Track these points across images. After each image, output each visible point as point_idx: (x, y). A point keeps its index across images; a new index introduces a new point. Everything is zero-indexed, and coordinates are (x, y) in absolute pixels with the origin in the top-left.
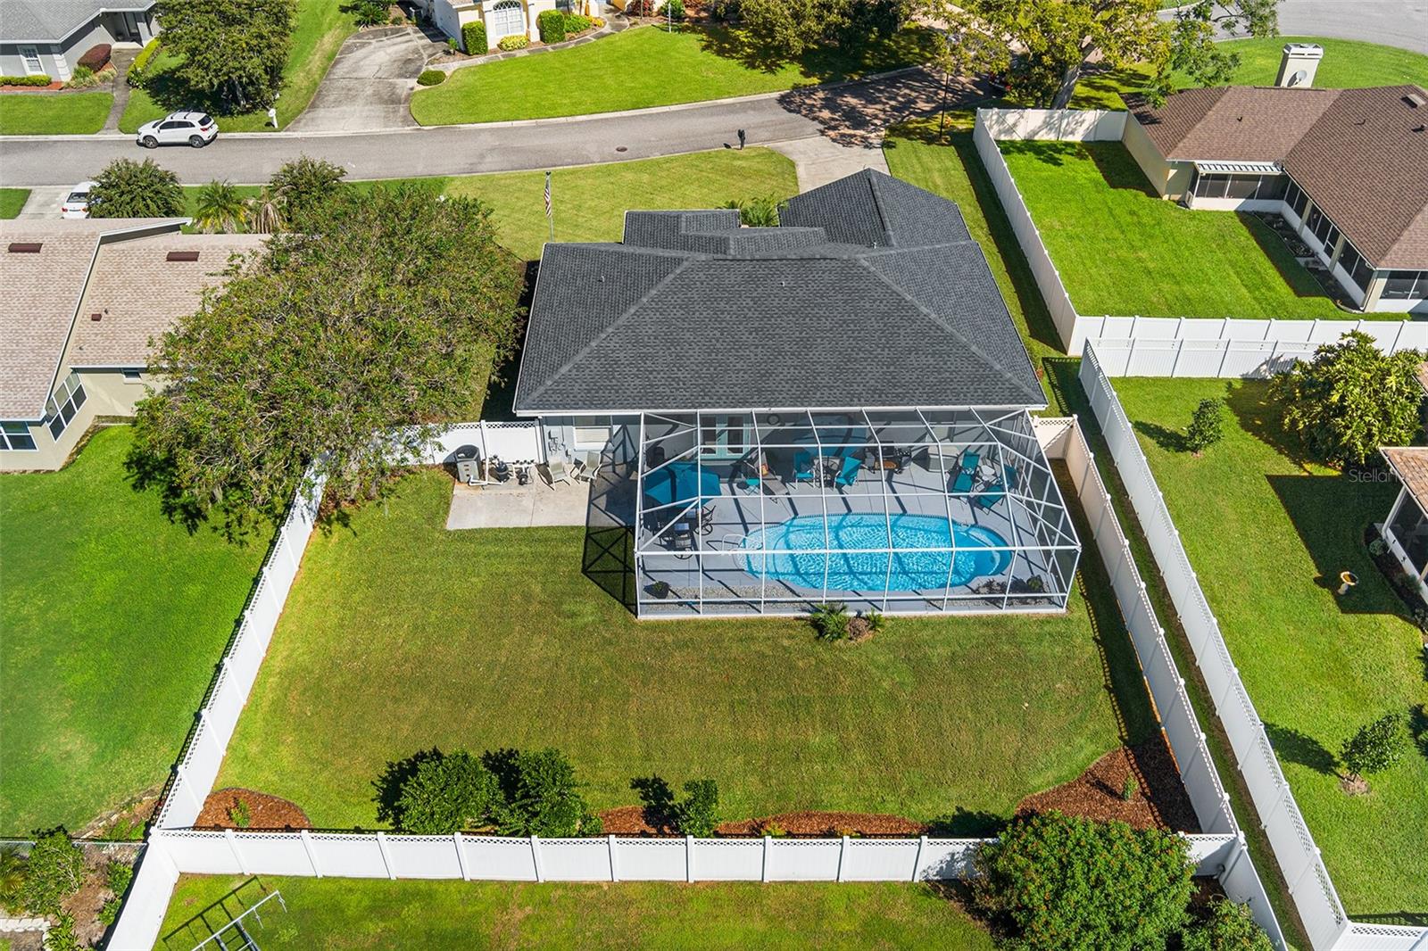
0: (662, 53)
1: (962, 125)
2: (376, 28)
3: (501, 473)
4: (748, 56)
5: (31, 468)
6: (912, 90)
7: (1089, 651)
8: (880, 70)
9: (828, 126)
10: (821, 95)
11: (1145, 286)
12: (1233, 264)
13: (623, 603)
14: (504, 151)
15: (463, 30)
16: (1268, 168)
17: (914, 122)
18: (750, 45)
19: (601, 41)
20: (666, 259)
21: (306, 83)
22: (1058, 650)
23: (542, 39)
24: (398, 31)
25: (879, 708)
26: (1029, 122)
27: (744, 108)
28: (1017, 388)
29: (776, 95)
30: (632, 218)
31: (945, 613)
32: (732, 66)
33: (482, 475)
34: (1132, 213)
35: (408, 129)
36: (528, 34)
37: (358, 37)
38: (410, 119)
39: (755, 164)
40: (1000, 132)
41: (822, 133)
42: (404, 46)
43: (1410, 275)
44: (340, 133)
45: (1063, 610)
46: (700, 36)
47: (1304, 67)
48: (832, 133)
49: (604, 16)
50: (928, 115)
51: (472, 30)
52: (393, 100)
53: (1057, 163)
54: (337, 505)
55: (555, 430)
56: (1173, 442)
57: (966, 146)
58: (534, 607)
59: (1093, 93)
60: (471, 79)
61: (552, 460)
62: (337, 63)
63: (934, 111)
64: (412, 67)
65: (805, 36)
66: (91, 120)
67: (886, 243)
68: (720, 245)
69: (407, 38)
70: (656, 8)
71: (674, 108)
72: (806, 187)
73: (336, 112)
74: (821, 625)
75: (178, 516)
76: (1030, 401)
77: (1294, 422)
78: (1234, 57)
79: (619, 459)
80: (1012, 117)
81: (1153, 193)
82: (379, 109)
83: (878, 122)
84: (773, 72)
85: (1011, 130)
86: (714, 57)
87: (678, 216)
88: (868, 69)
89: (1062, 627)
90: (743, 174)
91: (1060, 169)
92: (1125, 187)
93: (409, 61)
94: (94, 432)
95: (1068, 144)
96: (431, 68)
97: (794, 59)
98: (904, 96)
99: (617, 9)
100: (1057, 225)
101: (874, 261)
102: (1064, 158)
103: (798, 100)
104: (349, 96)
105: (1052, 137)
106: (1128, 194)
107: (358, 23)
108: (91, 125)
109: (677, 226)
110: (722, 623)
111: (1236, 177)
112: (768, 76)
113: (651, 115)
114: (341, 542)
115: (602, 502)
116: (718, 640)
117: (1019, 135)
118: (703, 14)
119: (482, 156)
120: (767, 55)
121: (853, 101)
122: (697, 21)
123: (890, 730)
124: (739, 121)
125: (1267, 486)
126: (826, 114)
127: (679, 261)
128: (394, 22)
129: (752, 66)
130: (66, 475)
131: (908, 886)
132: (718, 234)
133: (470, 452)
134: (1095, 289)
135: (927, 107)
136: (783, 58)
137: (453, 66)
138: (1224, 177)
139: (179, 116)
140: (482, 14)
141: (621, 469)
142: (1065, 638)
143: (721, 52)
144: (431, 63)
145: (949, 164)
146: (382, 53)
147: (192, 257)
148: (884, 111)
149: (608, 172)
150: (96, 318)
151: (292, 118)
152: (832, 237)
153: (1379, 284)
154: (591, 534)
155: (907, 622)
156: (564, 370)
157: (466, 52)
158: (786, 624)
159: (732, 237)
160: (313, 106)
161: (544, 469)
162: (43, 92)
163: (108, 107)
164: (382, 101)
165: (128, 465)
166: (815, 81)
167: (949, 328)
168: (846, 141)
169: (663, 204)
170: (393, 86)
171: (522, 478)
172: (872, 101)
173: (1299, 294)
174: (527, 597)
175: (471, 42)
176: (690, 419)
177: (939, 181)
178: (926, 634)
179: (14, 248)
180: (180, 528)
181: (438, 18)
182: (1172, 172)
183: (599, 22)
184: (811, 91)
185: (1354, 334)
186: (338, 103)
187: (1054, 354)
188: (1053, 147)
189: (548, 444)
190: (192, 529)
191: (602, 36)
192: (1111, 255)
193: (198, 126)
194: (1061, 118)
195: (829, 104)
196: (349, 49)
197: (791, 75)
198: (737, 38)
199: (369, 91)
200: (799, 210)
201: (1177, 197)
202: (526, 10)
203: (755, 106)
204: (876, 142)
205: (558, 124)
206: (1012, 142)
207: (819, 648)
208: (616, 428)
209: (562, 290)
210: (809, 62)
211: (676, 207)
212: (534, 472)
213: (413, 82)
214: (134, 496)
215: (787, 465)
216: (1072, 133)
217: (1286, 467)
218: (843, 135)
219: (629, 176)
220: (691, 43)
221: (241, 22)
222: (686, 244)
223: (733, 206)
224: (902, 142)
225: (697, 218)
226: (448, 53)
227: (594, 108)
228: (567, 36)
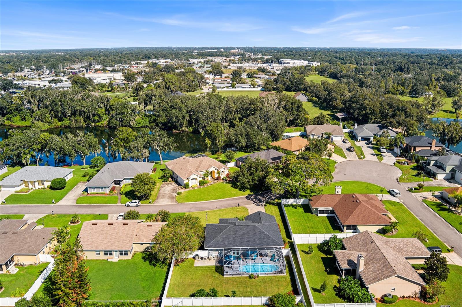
0: (223, 188)
1: (279, 201)
2: (166, 182)
3: (202, 258)
4: (240, 188)
5: (126, 259)
6: (271, 195)
7: (289, 280)
8: (265, 190)
9: (255, 202)
10: (254, 196)
11: (307, 230)
12: (323, 225)
13: (222, 275)
14: (195, 207)
15: (185, 184)
16: (330, 209)
17: (271, 201)
18: (240, 186)
19: (211, 186)
20: (226, 226)
21: (155, 194)
22: (284, 279)
23: (200, 185)
24: (171, 183)
25: (258, 287)
26: (291, 201)
27: (239, 199)
28: (280, 244)
29: (245, 196)
30: (220, 220)
31: (268, 275)
32: (237, 190)
33: (199, 259)
34: (308, 217)
35: (176, 203)
36: (197, 184)
37: (163, 184)
38: (176, 201)
39: (241, 210)
40: (286, 203)
41: (254, 203)
42: (173, 187)
43: (350, 226)
44: (163, 204)
45: (285, 275)
46: (230, 184)
47: (339, 190)
48: (255, 204)
49: (211, 180)
50: (274, 200)
51: (187, 184)
52: (172, 198)
53: (296, 208)
54: (177, 263)
55: (210, 252)
56: (306, 253)
57: (279, 205)
58: (209, 276)
59: (306, 194)
60: (187, 194)
61: (210, 256)
62: (160, 190)
63: (275, 199)
64: (175, 191)
65: (250, 185)
66: (115, 201)
67: (261, 223)
68: (235, 223)
69: (173, 185)
70: (221, 178)
71: (226, 199)
72: (250, 214)
73: (162, 200)
74: (250, 277)
75: (152, 265)
76: (282, 246)
77: (325, 249)
78: (322, 190)
79: (220, 257)
80: (288, 200)
81: (312, 213)
82: (170, 200)
83: (264, 201)
84: (244, 191)
85: (288, 202)
86: (233, 188)
87: (228, 219)
88: (263, 191)
89: (285, 277)
90: (239, 211)
91: (296, 209)
92: (307, 212)
93: (174, 190)
94: (134, 254)
95: (298, 205)
96: (179, 191)
97: (248, 189)
98: (270, 196)
99: (214, 179)
100: (294, 220)
101: (258, 226)
102: (297, 207)
103: (249, 197)
104: (164, 197)
105: (296, 203)
106: (308, 214)
107: (163, 182)
108: (115, 202)
109: (228, 221)
110: (236, 277)
111: (325, 210)
112: (244, 192)
113: (221, 200)
114: (178, 268)
115: (218, 262)
116: (236, 279)
117: (290, 203)
118: (231, 179)
119: (191, 209)
120: (243, 188)
121: (259, 197)
122: (230, 181)
123: (260, 289)
124: (238, 201)
125: (321, 259)
126: (254, 200)
127: (229, 226)
128: (170, 181)
129: (240, 190)
130: (132, 260)
131: (261, 305)
132: (234, 222)
133: (197, 255)
134: (299, 230)
135: (274, 198)
136: (246, 189)
137: (183, 191)
138: (323, 210)
139: (134, 201)
140: (188, 181)
141: (220, 258)
142: (286, 278)
143: (234, 188)
144: (178, 190)
145: (276, 209)
146: (168, 188)
147: (151, 226)
148: (265, 199)
149: (214, 211)
150: (136, 235)
151: (154, 201)
152: (253, 222)
153: (345, 228)
154: (216, 267)
155: (263, 276)
156: (212, 242)
157: (185, 188)
158: (245, 277)
159: (237, 222)
160: (157, 199)
161: (208, 258)
162: (104, 195)
163: (117, 199)
164: (170, 198)
165: (142, 258)
166: (253, 193)
167: (269, 235)
168: (258, 205)
169: (225, 217)
170: (172, 195)
171: (205, 259)
172: (263, 197)
173: (334, 230)
174: (207, 274)
175: (186, 186)
176: (231, 249)
177: (274, 212)
178: (265, 278)
179: (124, 224)
180: (153, 267)
181: (179, 181)
182: (314, 210)
183: (210, 181)
184: (252, 195)
185: (334, 235)
186: (162, 198)
187: (290, 240)
188: (296, 205)
189: (209, 254)
190: (155, 267)
191: (211, 184)
192: (303, 224)
193: (138, 203)
194: (297, 200)
195: (255, 198)
196: (162, 187)
197: (248, 192)
198: (237, 185)
199: (168, 196)
200: (248, 218)
201: (316, 214)
202: (197, 180)
203: (241, 198)
204: (263, 205)
205: (204, 202)
206: (288, 205)
207: (250, 280)
208: (220, 251)
209: (210, 231)
210: (252, 190)
211: (227, 218)
212: (207, 258)
213: (176, 194)
214: (144, 262)
215: (245, 255)
216: (299, 203)
217: (325, 256)
218: (257, 204)
219: (218, 212)
220: (229, 185)
221: (147, 184)
222: (229, 223)
223: (237, 217)
224: (268, 205)
225: (231, 219)
226: (182, 188)
227: (211, 199)
228: (204, 184)
